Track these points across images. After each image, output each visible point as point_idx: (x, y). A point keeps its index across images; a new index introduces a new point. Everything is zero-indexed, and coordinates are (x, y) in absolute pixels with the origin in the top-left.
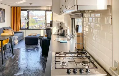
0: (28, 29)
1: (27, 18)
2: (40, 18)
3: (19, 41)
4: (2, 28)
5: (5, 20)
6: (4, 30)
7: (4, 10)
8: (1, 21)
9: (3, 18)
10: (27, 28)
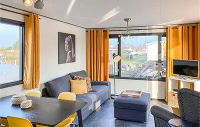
0: (119, 76)
1: (117, 54)
2: (136, 51)
3: (103, 104)
4: (70, 74)
5: (75, 57)
6: (73, 78)
7: (73, 36)
8: (67, 60)
9: (71, 54)
10: (117, 74)
